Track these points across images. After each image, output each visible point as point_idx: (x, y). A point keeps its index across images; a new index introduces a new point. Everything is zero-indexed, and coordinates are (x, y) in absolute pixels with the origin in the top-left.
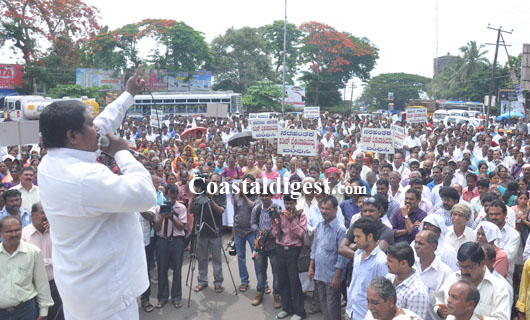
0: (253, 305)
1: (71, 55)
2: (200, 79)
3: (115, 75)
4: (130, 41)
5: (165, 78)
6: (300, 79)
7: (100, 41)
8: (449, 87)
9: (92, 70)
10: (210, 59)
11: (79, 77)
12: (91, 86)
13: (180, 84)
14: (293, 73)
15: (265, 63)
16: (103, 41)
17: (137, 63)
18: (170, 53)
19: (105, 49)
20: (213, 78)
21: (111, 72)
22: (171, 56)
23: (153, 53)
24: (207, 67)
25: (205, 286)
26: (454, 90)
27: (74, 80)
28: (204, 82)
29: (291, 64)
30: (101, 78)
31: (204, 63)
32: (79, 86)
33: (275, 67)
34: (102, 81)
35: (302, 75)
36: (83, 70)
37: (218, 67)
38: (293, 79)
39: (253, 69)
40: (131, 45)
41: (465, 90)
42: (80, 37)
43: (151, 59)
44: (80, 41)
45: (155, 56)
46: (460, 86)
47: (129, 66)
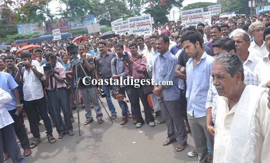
0: (121, 124)
1: (12, 18)
2: (88, 20)
3: (40, 25)
4: (45, 4)
5: (69, 23)
6: (144, 12)
7: (26, 7)
8: (226, 6)
9: (26, 25)
10: (92, 8)
11: (19, 30)
12: (27, 34)
13: (78, 25)
14: (139, 10)
15: (123, 6)
16: (29, 7)
17: (52, 17)
18: (69, 8)
19: (31, 11)
20: (95, 19)
21: (37, 24)
22: (69, 9)
23: (59, 9)
24: (91, 13)
25: (92, 120)
26: (229, 7)
27: (17, 32)
28: (91, 22)
29: (138, 4)
30: (32, 28)
31: (89, 11)
32: (20, 35)
33: (129, 8)
34: (33, 30)
35: (145, 10)
36: (21, 26)
37: (98, 12)
38: (140, 13)
39: (117, 10)
40: (46, 7)
41: (236, 5)
42: (15, 7)
43: (58, 13)
44: (16, 9)
45: (60, 11)
46: (232, 4)
47: (47, 20)
